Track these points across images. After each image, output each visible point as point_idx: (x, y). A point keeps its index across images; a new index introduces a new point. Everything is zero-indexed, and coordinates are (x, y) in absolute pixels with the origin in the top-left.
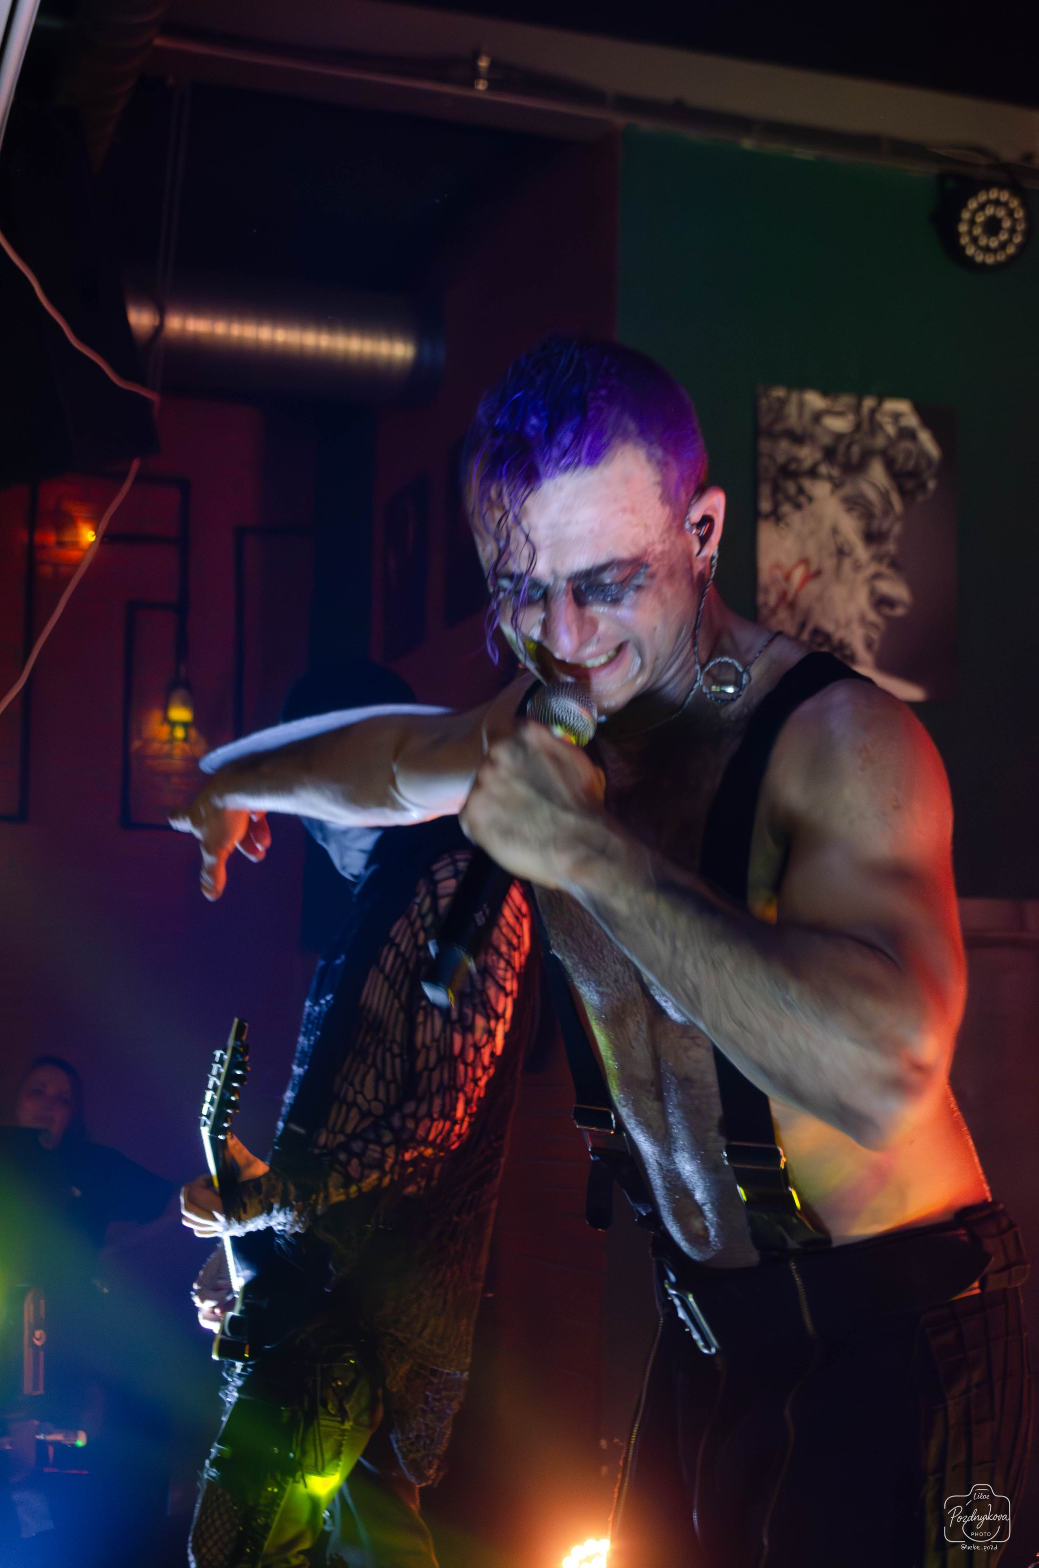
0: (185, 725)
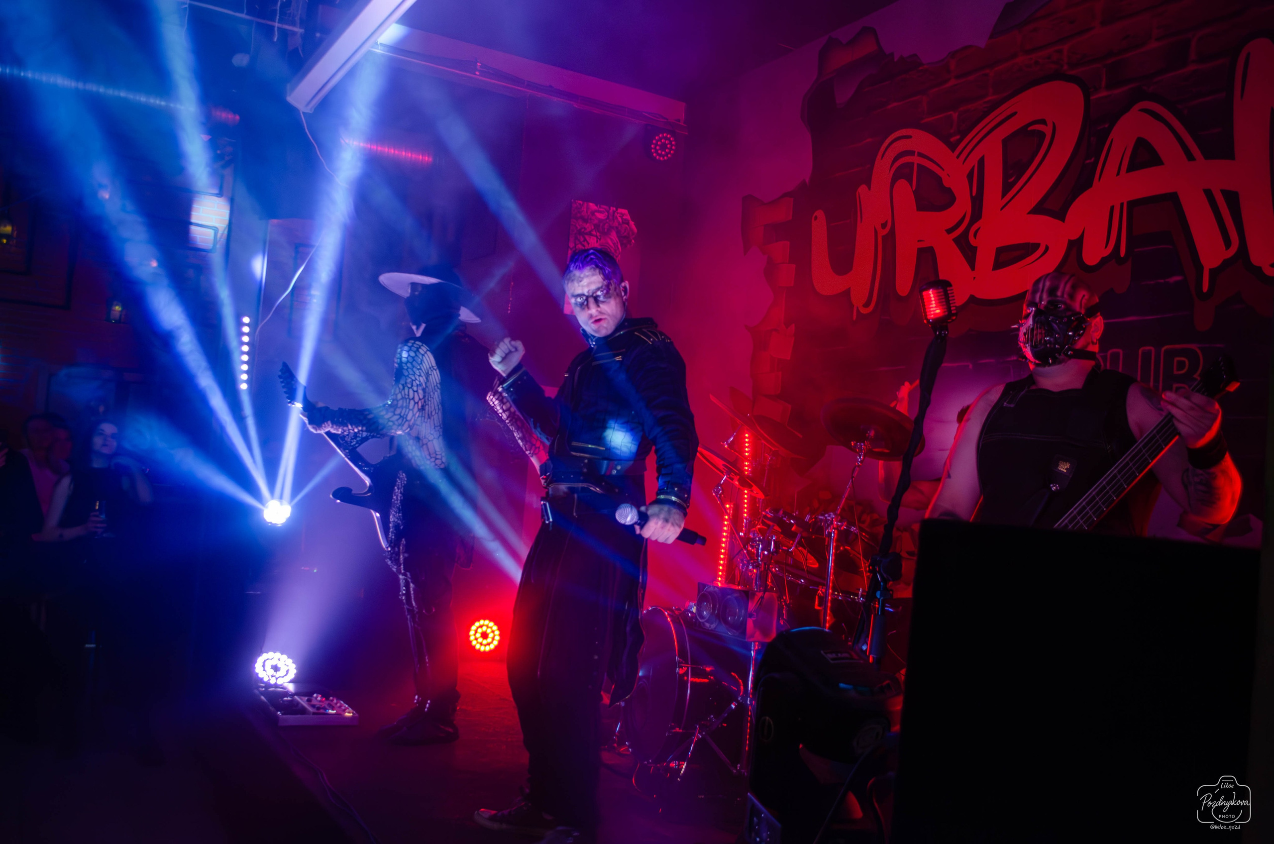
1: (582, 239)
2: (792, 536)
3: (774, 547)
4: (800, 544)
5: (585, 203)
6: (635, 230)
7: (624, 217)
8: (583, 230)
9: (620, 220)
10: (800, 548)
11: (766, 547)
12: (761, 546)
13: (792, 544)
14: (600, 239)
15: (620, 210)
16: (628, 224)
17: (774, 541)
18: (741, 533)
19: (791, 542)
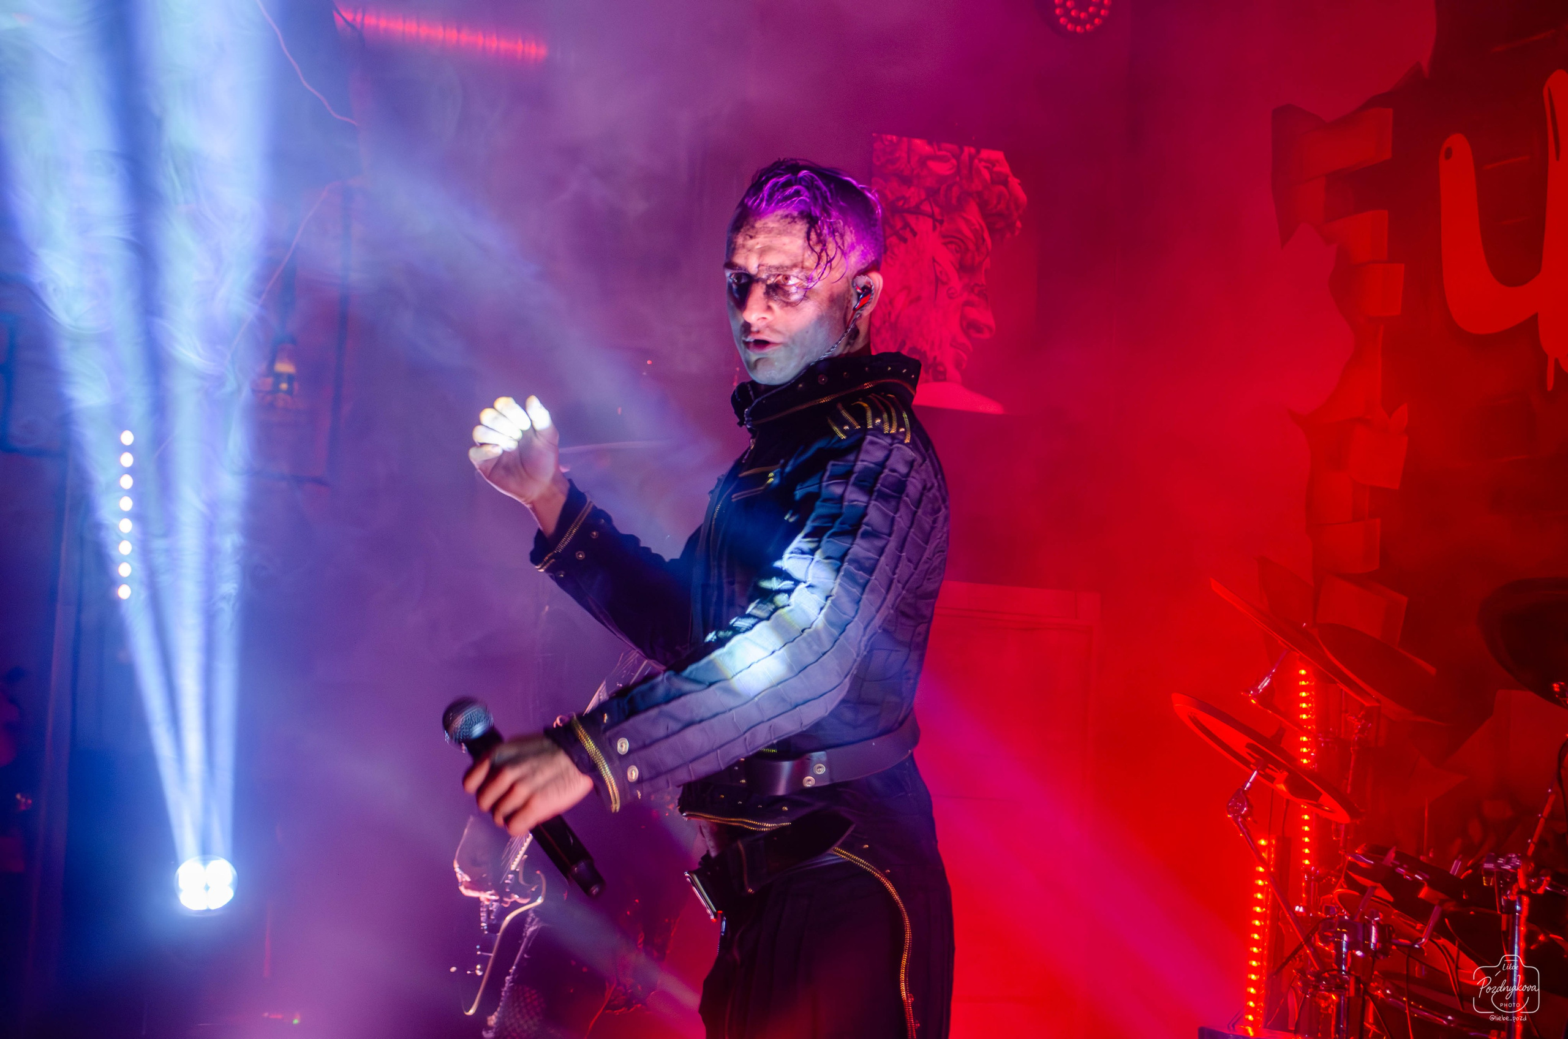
0: (290, 378)
1: (899, 225)
2: (1420, 911)
3: (1377, 940)
4: (1440, 930)
5: (905, 139)
6: (1022, 196)
7: (997, 169)
8: (901, 203)
9: (987, 175)
10: (1442, 941)
11: (1359, 939)
12: (1345, 938)
13: (1421, 931)
14: (941, 222)
15: (985, 154)
16: (1005, 183)
17: (1377, 924)
18: (1297, 908)
19: (1419, 926)
